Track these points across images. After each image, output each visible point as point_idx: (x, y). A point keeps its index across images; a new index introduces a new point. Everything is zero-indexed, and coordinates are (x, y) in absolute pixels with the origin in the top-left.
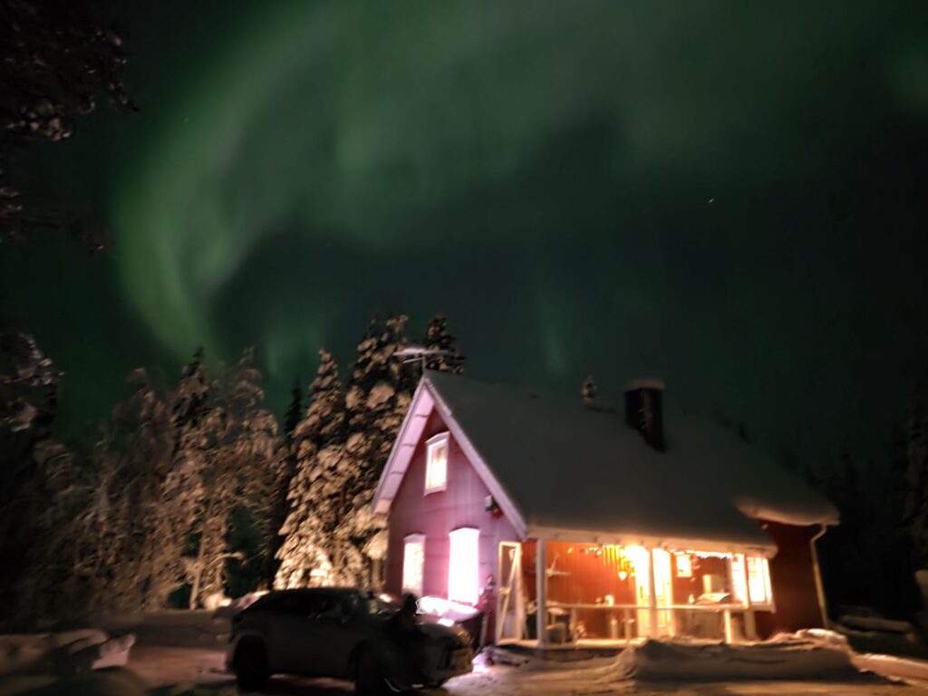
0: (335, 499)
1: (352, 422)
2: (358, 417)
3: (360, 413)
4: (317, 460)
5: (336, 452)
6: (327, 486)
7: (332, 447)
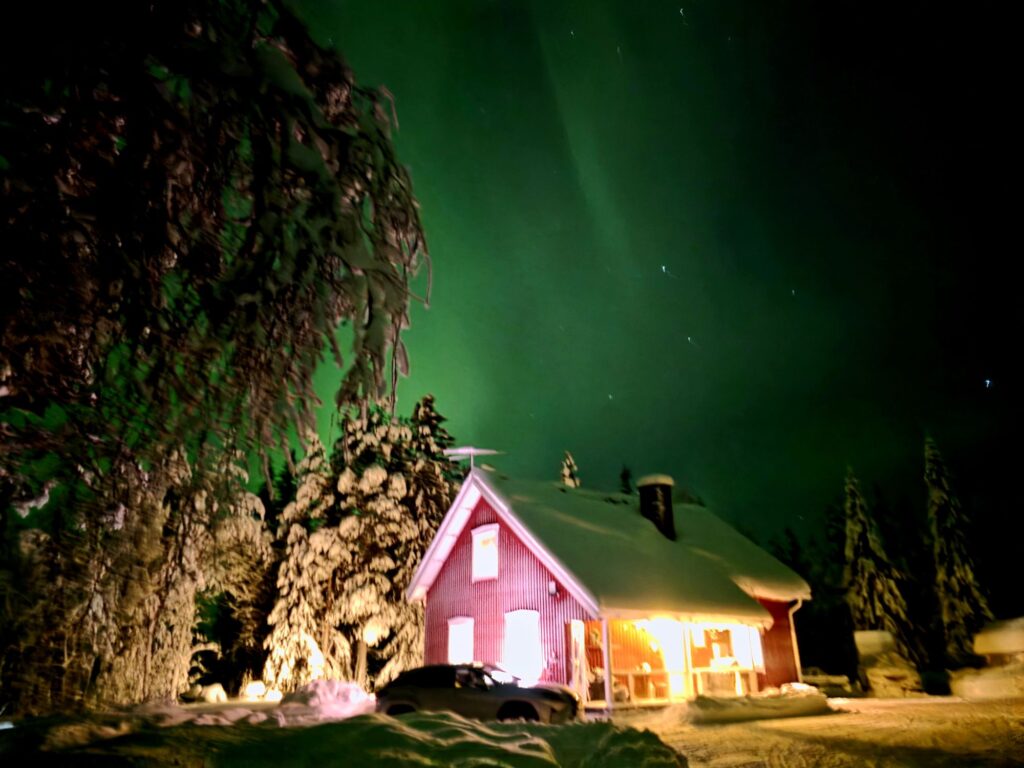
0: (326, 585)
1: (343, 505)
2: (350, 500)
3: (351, 495)
4: (308, 545)
5: (327, 536)
7: (323, 531)
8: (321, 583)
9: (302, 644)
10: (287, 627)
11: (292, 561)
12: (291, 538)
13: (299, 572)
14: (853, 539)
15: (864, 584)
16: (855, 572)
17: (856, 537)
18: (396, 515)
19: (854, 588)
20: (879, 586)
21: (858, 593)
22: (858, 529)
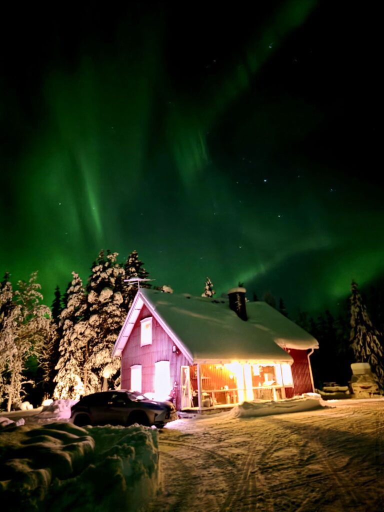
0: (84, 349)
1: (91, 309)
2: (94, 306)
3: (95, 304)
4: (74, 330)
5: (83, 325)
6: (80, 342)
7: (81, 323)
8: (81, 348)
9: (72, 379)
10: (64, 371)
11: (66, 338)
12: (65, 327)
13: (70, 343)
14: (355, 315)
15: (361, 338)
16: (356, 333)
17: (356, 314)
18: (118, 313)
19: (356, 341)
20: (368, 339)
21: (358, 343)
22: (357, 310)
